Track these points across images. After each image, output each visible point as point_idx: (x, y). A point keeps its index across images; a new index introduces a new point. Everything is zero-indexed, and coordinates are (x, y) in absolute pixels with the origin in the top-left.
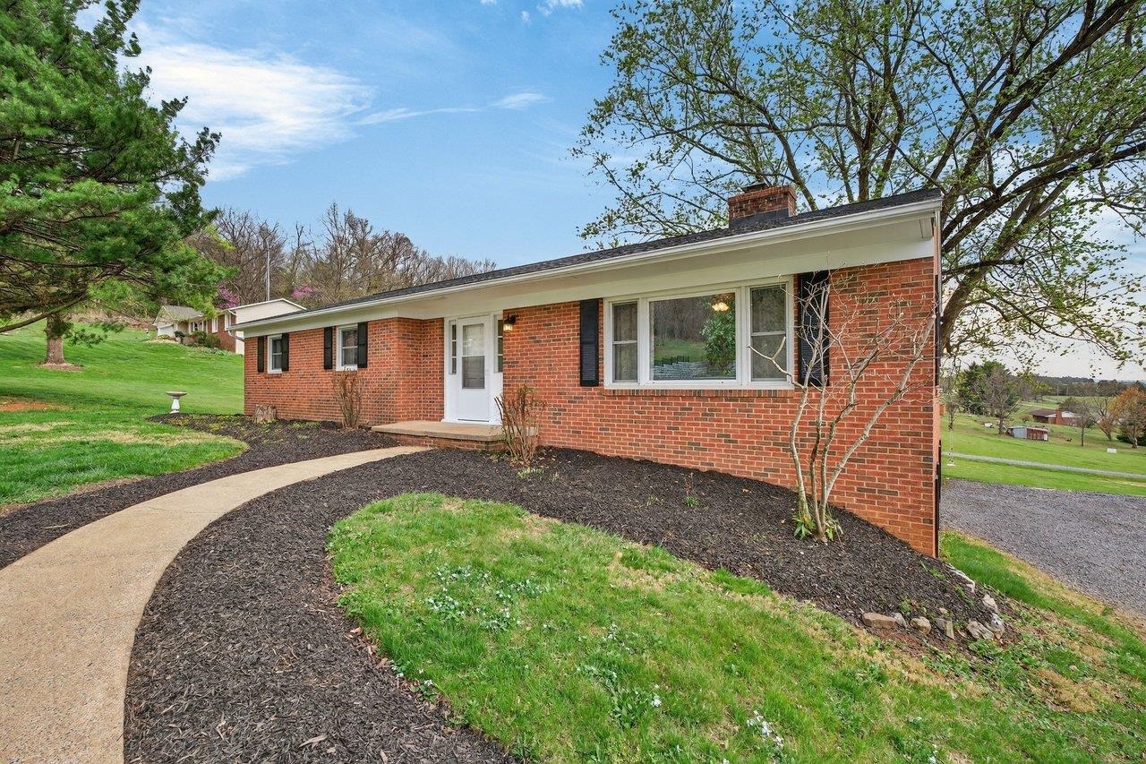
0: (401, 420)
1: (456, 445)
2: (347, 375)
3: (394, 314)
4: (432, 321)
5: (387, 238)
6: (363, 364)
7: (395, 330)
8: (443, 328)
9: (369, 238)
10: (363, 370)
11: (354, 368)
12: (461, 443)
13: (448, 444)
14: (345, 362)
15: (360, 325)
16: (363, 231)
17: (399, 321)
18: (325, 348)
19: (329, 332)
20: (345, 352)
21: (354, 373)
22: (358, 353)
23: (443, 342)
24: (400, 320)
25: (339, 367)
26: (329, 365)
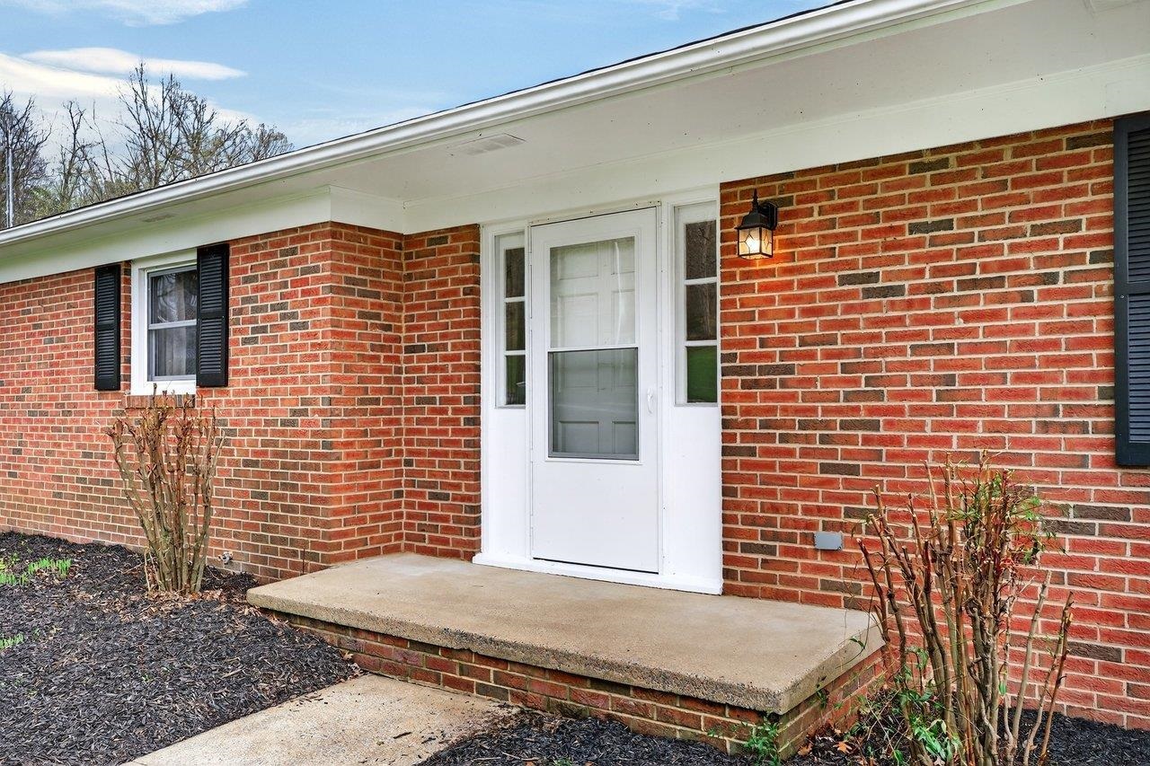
0: (337, 559)
1: (607, 703)
2: (161, 409)
3: (319, 213)
4: (438, 237)
5: (244, 132)
6: (214, 377)
7: (320, 263)
8: (476, 259)
9: (211, 132)
10: (213, 395)
11: (186, 386)
12: (631, 700)
13: (566, 694)
14: (159, 368)
15: (203, 252)
16: (198, 117)
17: (333, 235)
18: (99, 329)
19: (111, 278)
20: (159, 340)
21: (187, 404)
22: (196, 341)
23: (477, 302)
24: (337, 230)
25: (140, 384)
26: (109, 377)
